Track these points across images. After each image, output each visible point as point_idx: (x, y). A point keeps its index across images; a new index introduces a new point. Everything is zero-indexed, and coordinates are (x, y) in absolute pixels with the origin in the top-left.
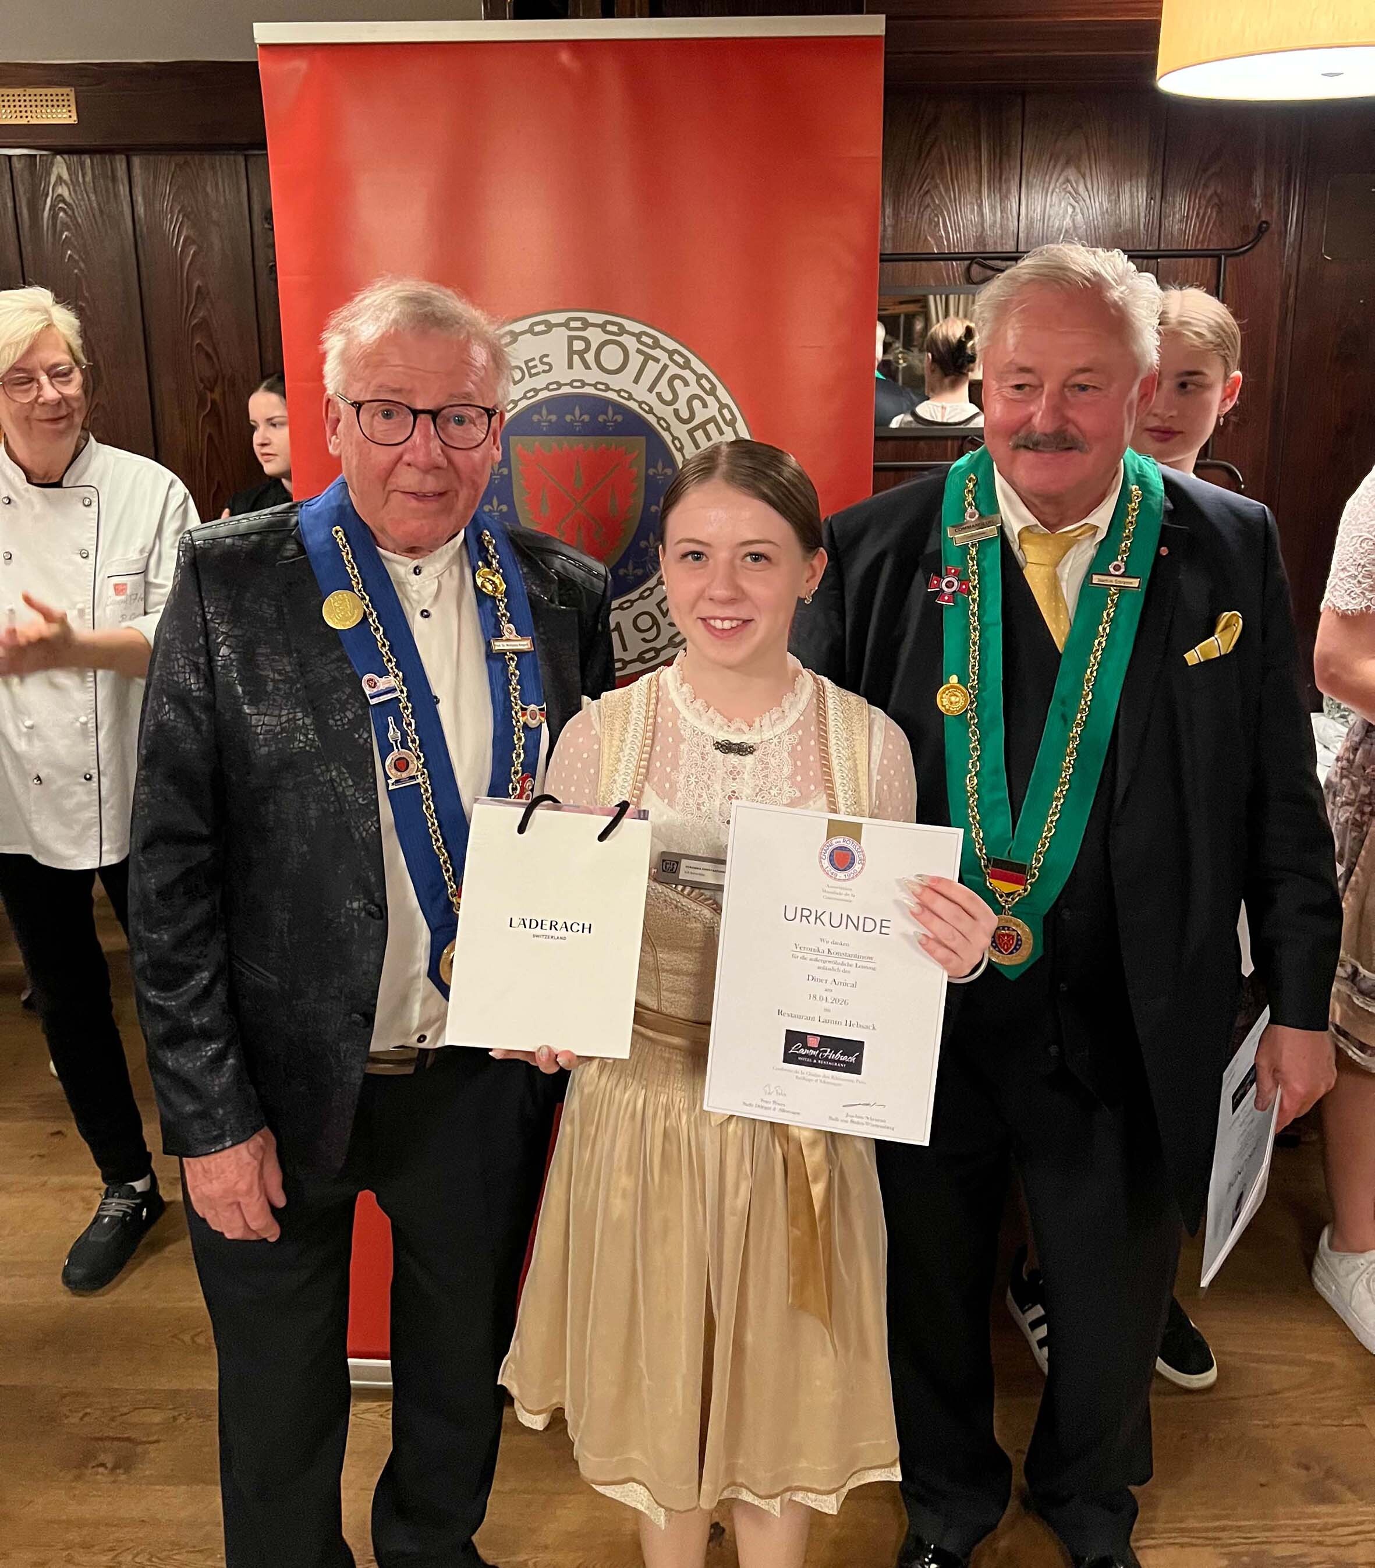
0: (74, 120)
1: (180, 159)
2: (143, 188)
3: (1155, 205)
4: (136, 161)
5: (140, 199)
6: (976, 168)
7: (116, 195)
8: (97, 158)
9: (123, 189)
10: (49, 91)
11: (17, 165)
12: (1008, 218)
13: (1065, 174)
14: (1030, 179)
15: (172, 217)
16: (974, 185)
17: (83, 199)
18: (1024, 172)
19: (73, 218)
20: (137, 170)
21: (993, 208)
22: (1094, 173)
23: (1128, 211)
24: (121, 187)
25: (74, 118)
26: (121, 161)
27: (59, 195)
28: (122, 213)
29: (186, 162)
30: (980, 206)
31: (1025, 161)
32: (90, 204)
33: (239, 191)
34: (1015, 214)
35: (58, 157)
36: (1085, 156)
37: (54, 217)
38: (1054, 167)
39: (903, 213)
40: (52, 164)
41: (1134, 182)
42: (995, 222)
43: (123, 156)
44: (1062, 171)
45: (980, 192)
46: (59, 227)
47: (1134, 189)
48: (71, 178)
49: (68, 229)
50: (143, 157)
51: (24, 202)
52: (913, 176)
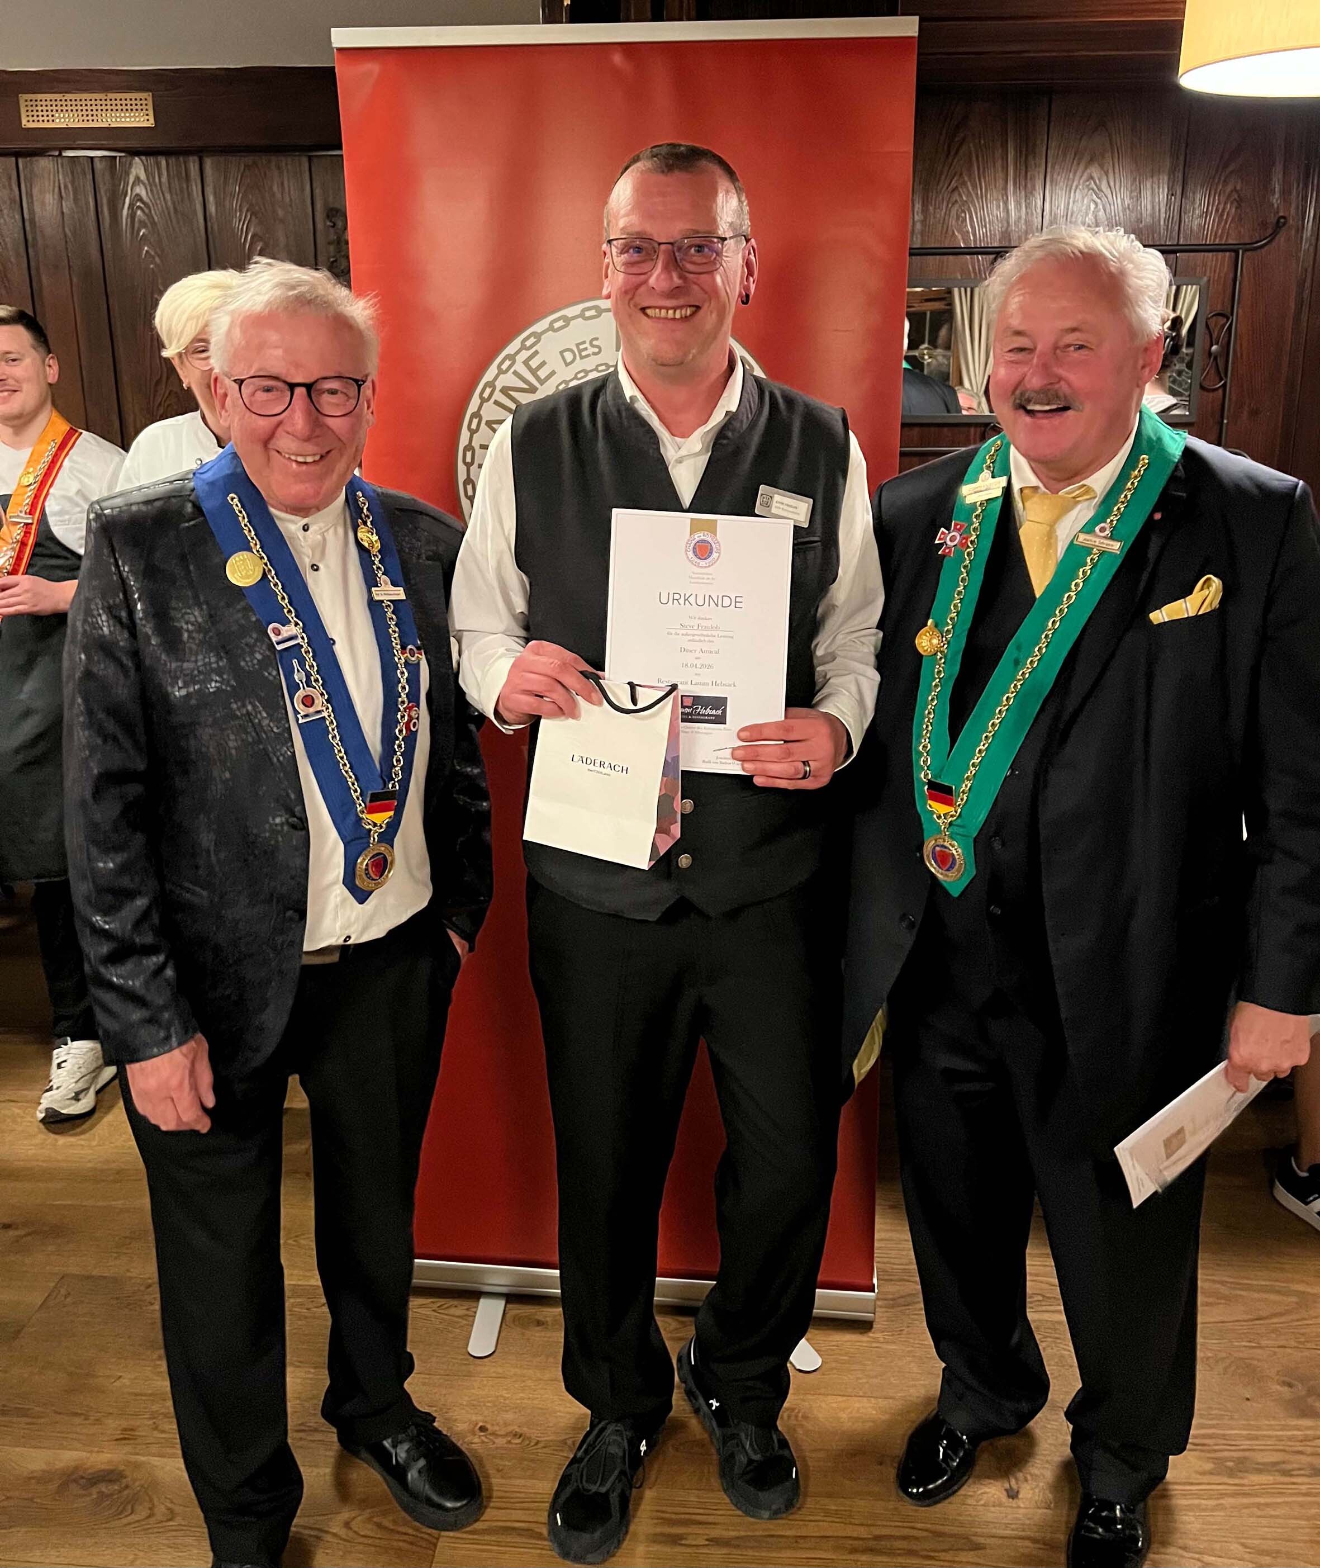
0: (151, 123)
1: (249, 160)
2: (215, 188)
3: (1176, 201)
4: (208, 163)
5: (211, 199)
6: (1003, 167)
7: (189, 195)
8: (172, 160)
9: (196, 189)
10: (128, 96)
11: (98, 165)
12: (1032, 214)
13: (1088, 171)
14: (1055, 176)
15: (241, 215)
16: (1000, 183)
17: (159, 198)
18: (1049, 170)
19: (149, 216)
20: (208, 169)
21: (1018, 204)
22: (1117, 171)
23: (1149, 207)
24: (194, 187)
25: (152, 121)
26: (194, 162)
27: (137, 195)
28: (195, 211)
29: (255, 163)
30: (1006, 203)
31: (1050, 160)
32: (166, 204)
33: (303, 190)
34: (1039, 211)
35: (136, 158)
36: (1108, 155)
37: (132, 216)
38: (1079, 164)
39: (931, 208)
40: (131, 164)
41: (1155, 178)
42: (1020, 218)
43: (196, 158)
44: (1086, 168)
45: (1005, 189)
46: (136, 225)
47: (1156, 186)
48: (148, 179)
49: (145, 226)
50: (215, 158)
51: (105, 201)
52: (941, 174)
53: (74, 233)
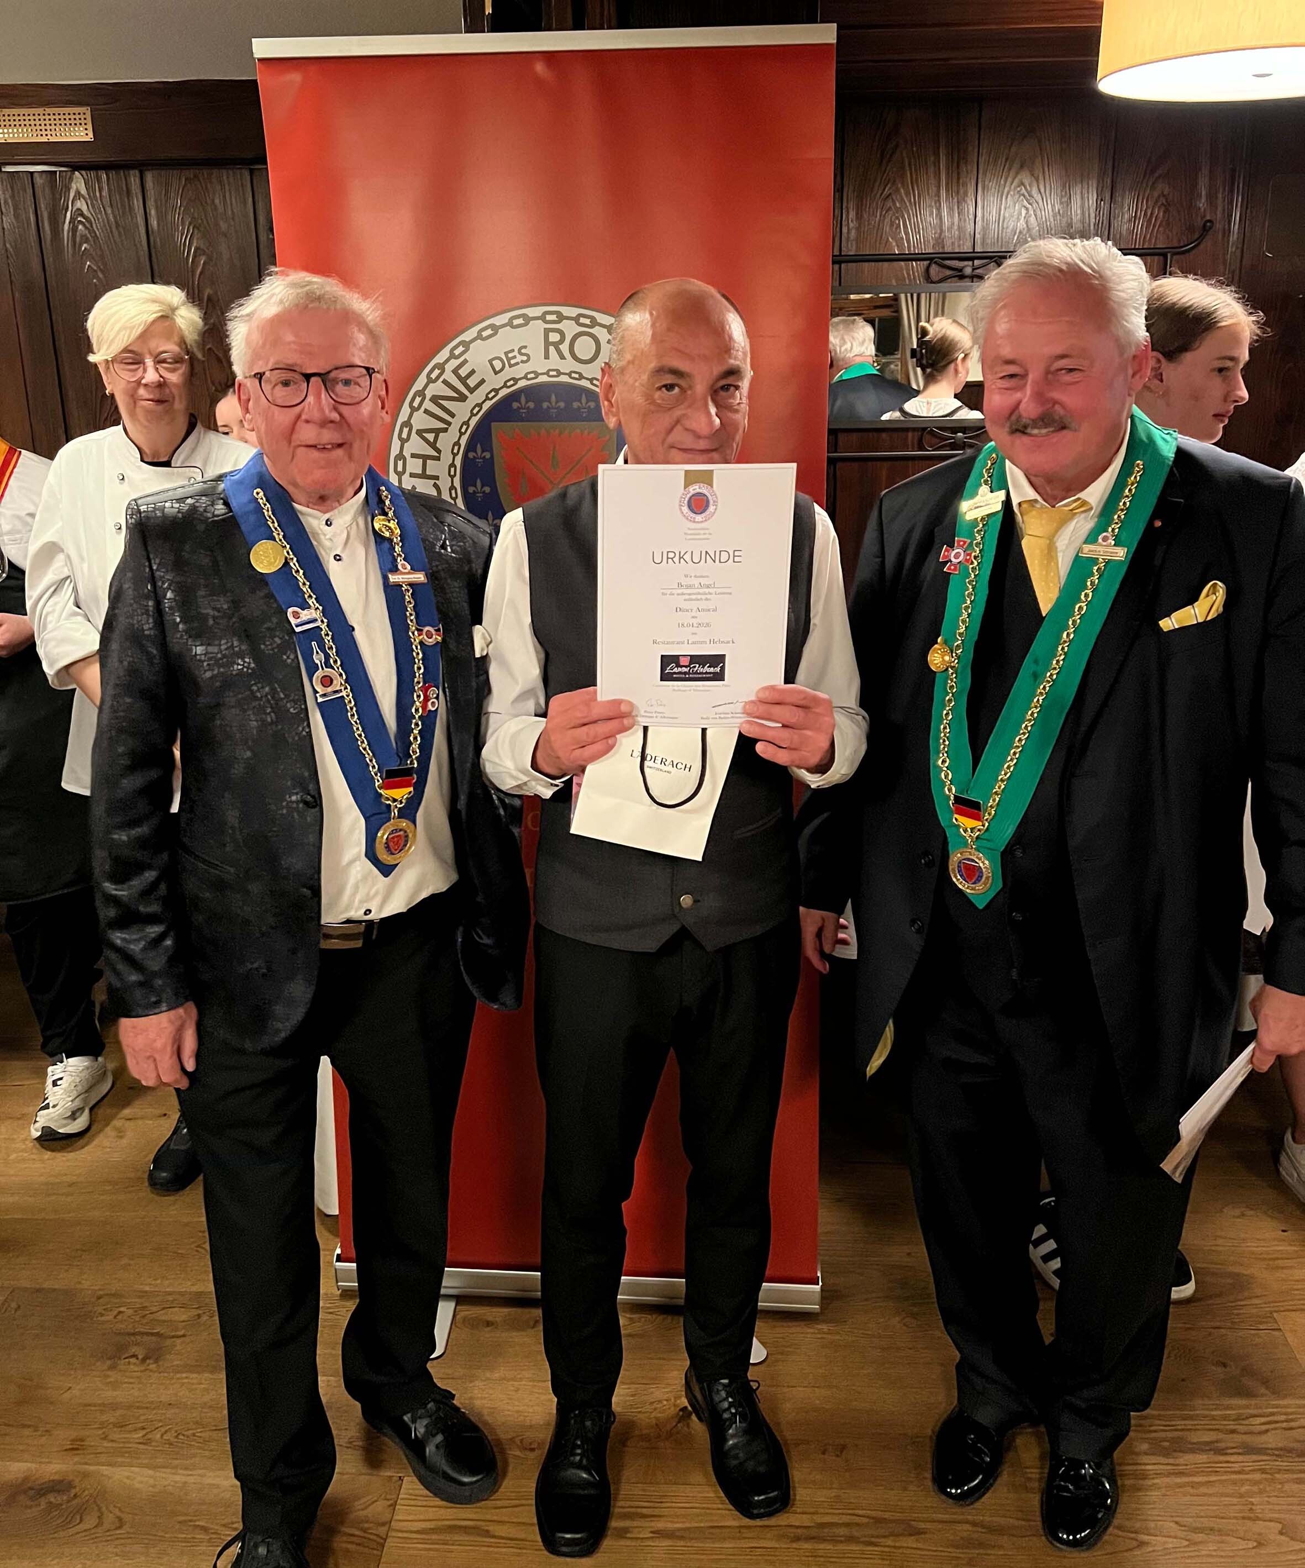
0: (90, 137)
1: (190, 173)
2: (156, 201)
3: (1105, 206)
4: (149, 176)
5: (153, 212)
6: (935, 174)
7: (131, 208)
8: (112, 174)
9: (137, 203)
10: (66, 110)
11: (39, 181)
12: (965, 220)
13: (1019, 177)
14: (987, 183)
15: (183, 229)
16: (933, 189)
17: (100, 212)
18: (980, 176)
19: (91, 231)
20: (149, 183)
21: (951, 209)
22: (1047, 177)
23: (1079, 212)
24: (135, 201)
25: (91, 135)
26: (135, 176)
27: (79, 209)
28: (137, 225)
29: (195, 176)
30: (939, 209)
31: (982, 166)
32: (107, 218)
33: (245, 202)
34: (971, 217)
35: (77, 173)
36: (1038, 161)
37: (74, 230)
38: (1010, 169)
39: (865, 216)
40: (71, 179)
41: (1084, 184)
42: (953, 224)
43: (137, 172)
44: (1017, 173)
45: (939, 197)
46: (78, 239)
47: (1085, 191)
48: (89, 194)
49: (87, 241)
50: (155, 172)
51: (45, 215)
52: (875, 181)
53: (15, 248)
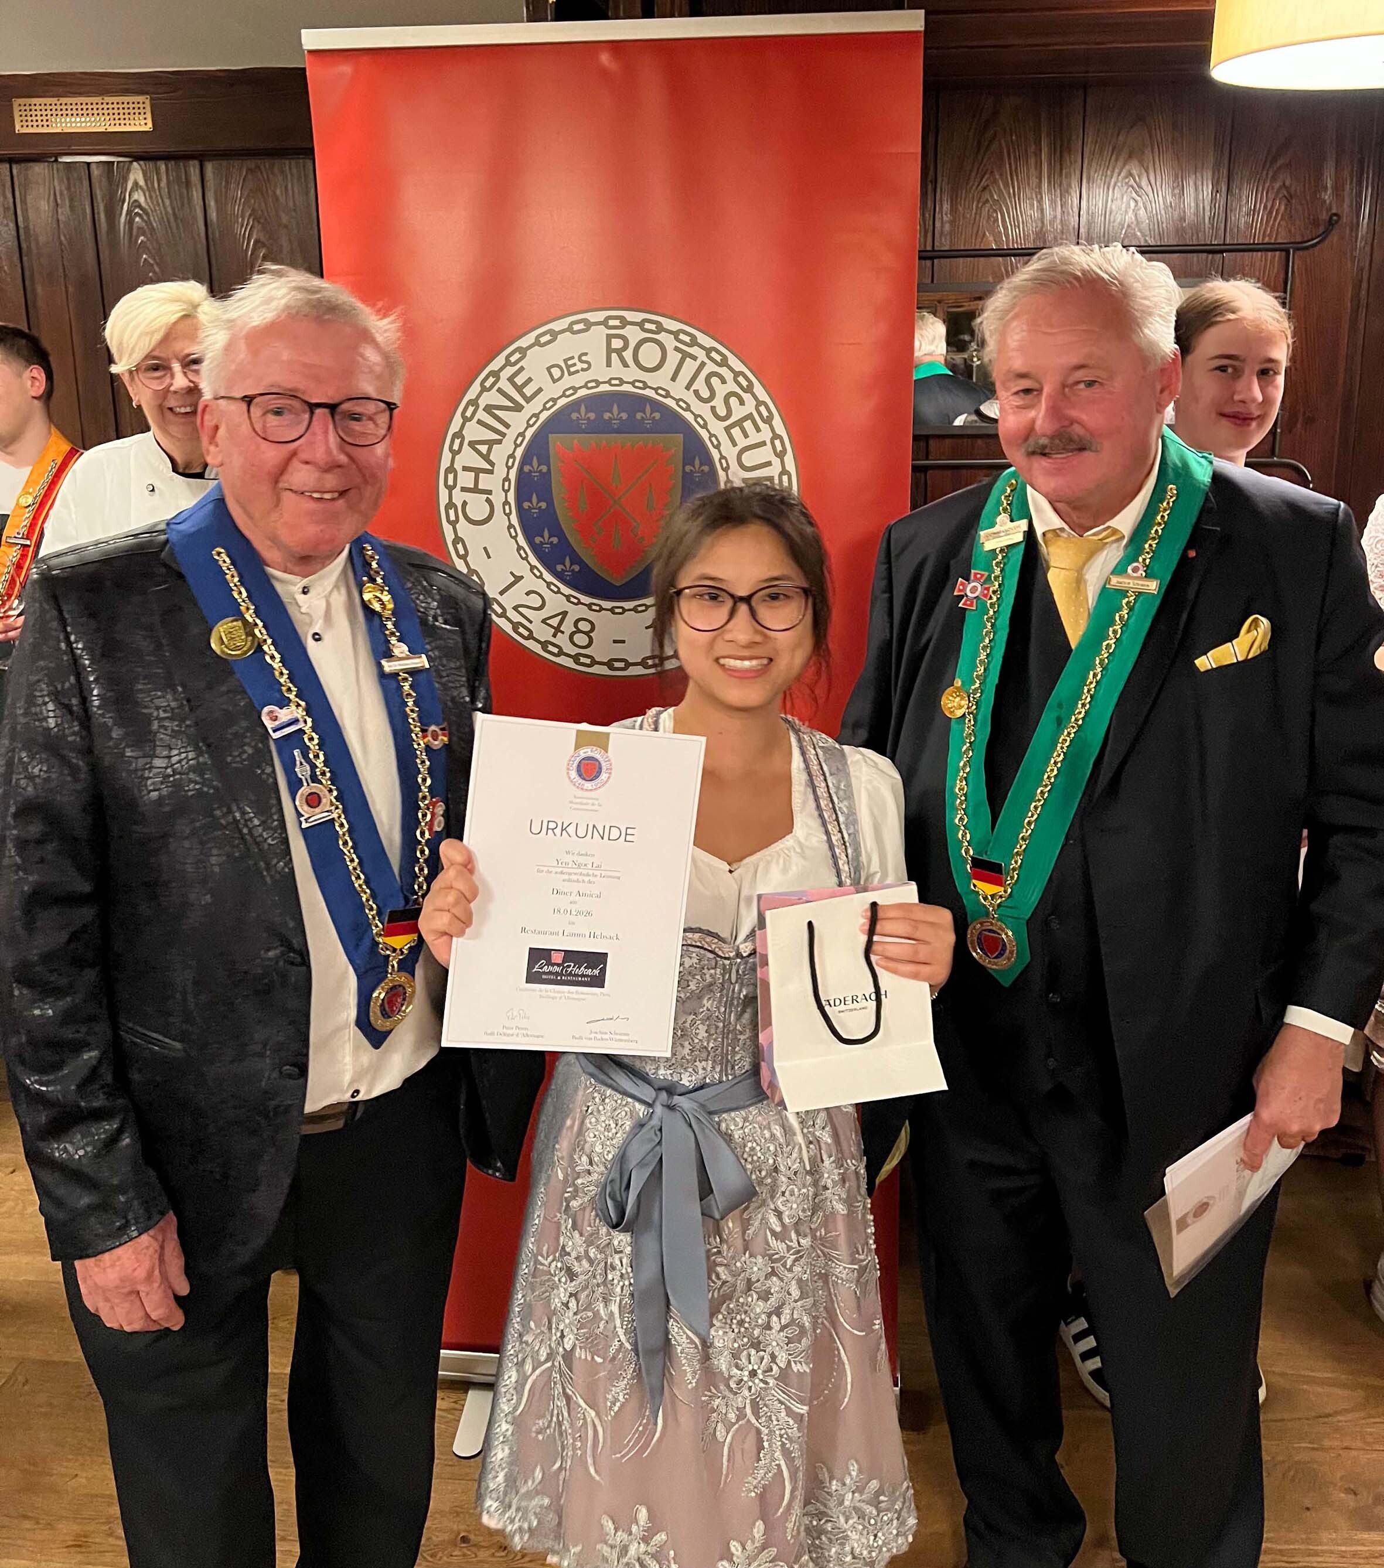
0: (149, 127)
1: (251, 164)
2: (216, 190)
3: (1221, 198)
4: (209, 167)
5: (212, 203)
6: (1035, 166)
7: (189, 200)
8: (173, 163)
9: (197, 195)
10: (125, 99)
11: (95, 171)
12: (1069, 213)
13: (1127, 167)
14: (1092, 173)
15: (242, 220)
16: (1034, 178)
17: (159, 205)
18: (1083, 166)
19: (148, 223)
20: (209, 175)
21: (1054, 203)
22: (1160, 165)
23: (1193, 204)
24: (195, 193)
25: (150, 125)
26: (194, 167)
27: (136, 201)
28: (195, 218)
29: (257, 168)
30: (1041, 202)
31: (1086, 155)
32: (165, 208)
33: (306, 193)
34: (1075, 209)
35: (135, 164)
36: (1148, 148)
37: (130, 222)
38: (1117, 160)
39: (961, 209)
40: (129, 170)
41: (1198, 174)
42: (1056, 217)
43: (196, 164)
44: (1124, 164)
45: (1041, 188)
46: (134, 232)
47: (1203, 181)
48: (146, 184)
49: (142, 233)
50: (215, 162)
51: (102, 208)
52: (971, 172)
53: (70, 240)
